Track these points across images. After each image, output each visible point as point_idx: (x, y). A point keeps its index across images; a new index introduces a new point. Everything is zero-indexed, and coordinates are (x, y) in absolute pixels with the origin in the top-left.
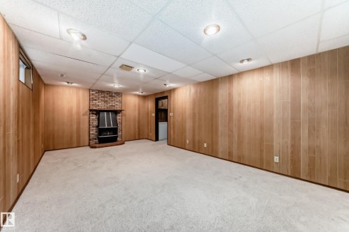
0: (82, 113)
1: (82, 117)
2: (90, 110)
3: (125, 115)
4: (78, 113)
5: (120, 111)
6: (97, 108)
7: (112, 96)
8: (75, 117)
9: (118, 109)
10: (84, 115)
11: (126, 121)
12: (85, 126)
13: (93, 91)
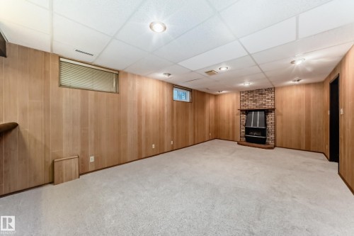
0: (235, 113)
1: (236, 116)
2: (241, 110)
3: (281, 115)
4: (233, 113)
5: (273, 110)
6: (247, 108)
7: (262, 94)
8: (231, 116)
9: (270, 107)
10: (237, 115)
11: (282, 122)
12: (238, 124)
13: (243, 92)
